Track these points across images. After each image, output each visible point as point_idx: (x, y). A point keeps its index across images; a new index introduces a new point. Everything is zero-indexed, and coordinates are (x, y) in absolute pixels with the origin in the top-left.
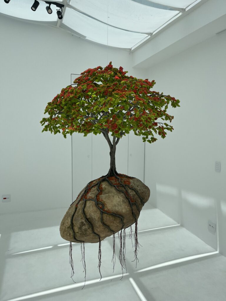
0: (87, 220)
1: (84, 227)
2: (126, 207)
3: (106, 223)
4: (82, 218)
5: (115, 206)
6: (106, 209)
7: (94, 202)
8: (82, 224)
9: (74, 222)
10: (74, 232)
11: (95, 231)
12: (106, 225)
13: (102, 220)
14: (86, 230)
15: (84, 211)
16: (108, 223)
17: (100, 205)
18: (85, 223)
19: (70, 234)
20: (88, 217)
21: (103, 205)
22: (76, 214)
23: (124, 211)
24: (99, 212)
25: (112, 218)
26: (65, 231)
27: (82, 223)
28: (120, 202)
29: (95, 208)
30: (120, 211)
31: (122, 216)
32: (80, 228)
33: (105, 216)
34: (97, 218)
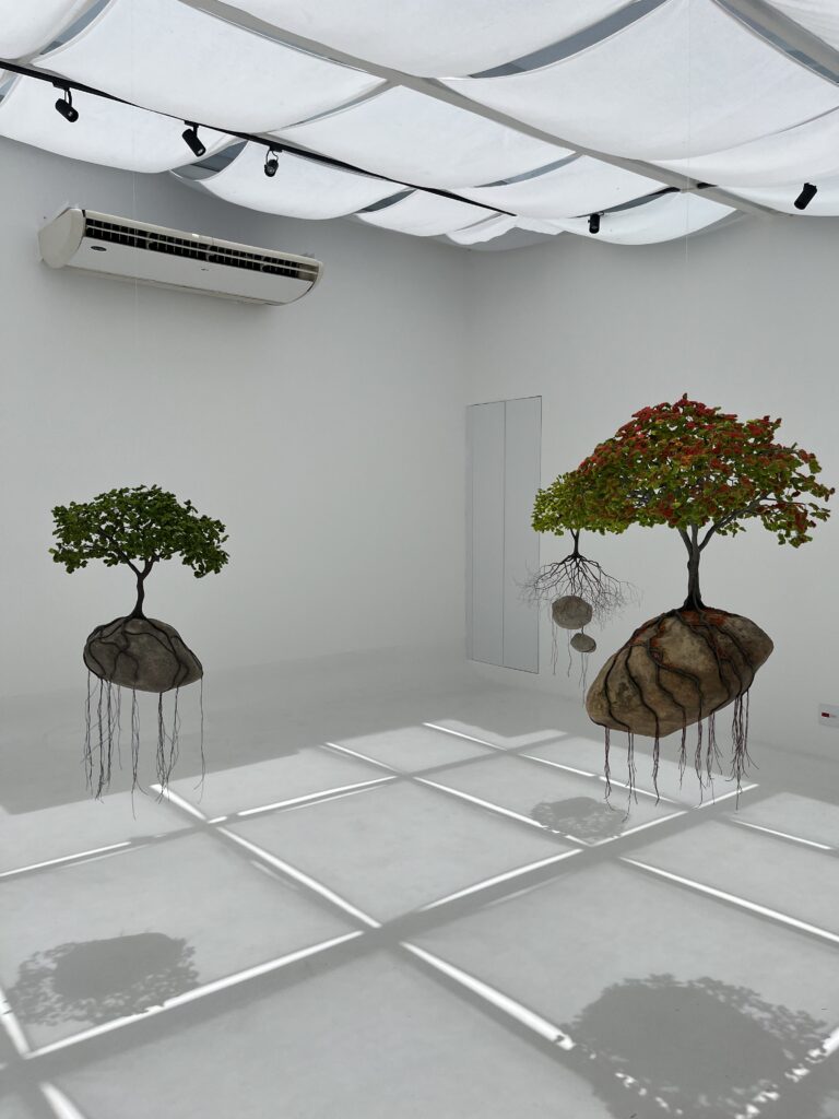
0: (632, 679)
1: (626, 693)
2: (706, 662)
3: (665, 686)
4: (623, 677)
5: (684, 657)
6: (666, 661)
7: (645, 649)
8: (623, 687)
9: (609, 684)
10: (609, 701)
11: (646, 700)
12: (665, 690)
13: (658, 680)
14: (629, 698)
15: (626, 663)
16: (669, 687)
17: (655, 653)
18: (628, 685)
19: (602, 706)
20: (634, 674)
21: (662, 654)
22: (613, 670)
23: (701, 668)
24: (652, 665)
25: (676, 679)
26: (594, 700)
27: (624, 684)
28: (694, 651)
29: (646, 659)
30: (693, 666)
31: (696, 677)
32: (619, 695)
33: (663, 673)
34: (648, 677)
